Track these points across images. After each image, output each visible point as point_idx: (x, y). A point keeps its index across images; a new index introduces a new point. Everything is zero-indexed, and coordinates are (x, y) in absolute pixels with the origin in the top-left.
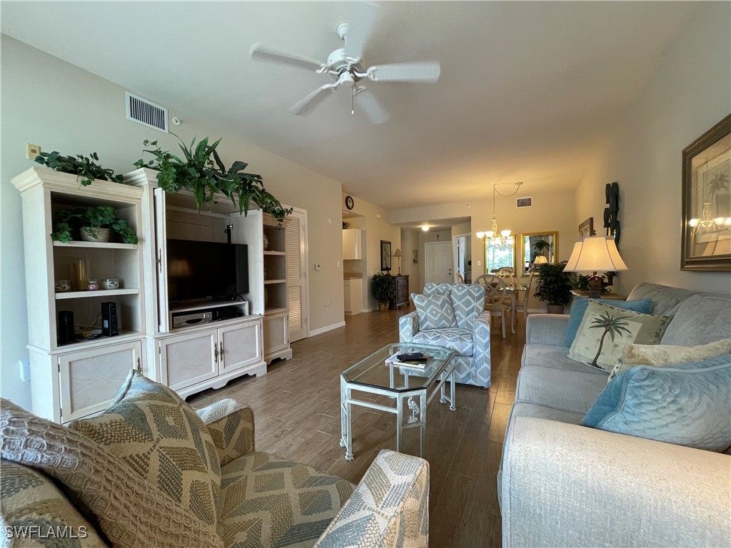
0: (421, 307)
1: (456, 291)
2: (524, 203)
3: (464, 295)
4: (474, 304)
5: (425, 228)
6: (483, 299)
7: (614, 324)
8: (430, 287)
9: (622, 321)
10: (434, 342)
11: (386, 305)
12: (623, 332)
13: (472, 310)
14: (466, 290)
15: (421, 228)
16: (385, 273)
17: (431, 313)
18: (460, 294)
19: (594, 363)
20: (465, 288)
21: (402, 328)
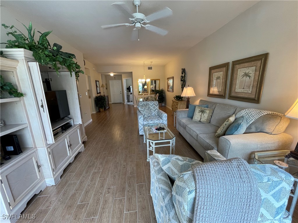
0: (143, 111)
1: (150, 104)
2: (150, 68)
3: (153, 105)
4: (156, 108)
5: (112, 74)
6: (158, 106)
7: (203, 111)
8: (141, 103)
9: (205, 110)
10: (151, 122)
11: (103, 109)
12: (206, 113)
13: (156, 110)
14: (153, 103)
15: (110, 75)
16: (99, 95)
17: (146, 112)
18: (151, 105)
19: (200, 121)
20: (152, 103)
21: (140, 119)
